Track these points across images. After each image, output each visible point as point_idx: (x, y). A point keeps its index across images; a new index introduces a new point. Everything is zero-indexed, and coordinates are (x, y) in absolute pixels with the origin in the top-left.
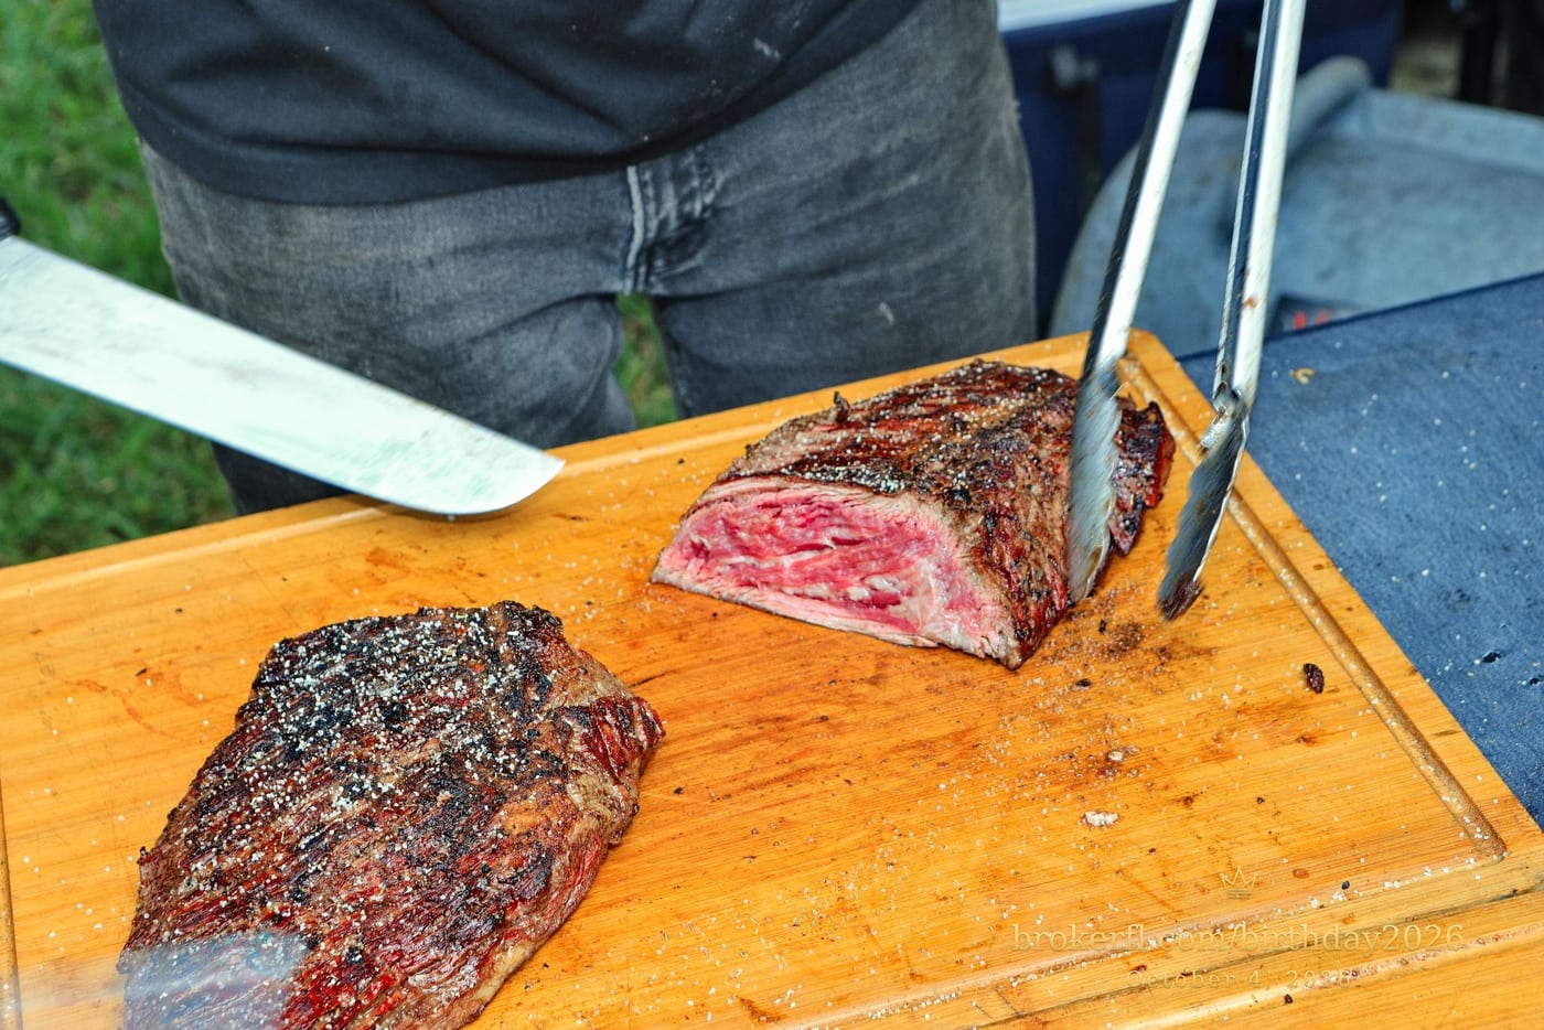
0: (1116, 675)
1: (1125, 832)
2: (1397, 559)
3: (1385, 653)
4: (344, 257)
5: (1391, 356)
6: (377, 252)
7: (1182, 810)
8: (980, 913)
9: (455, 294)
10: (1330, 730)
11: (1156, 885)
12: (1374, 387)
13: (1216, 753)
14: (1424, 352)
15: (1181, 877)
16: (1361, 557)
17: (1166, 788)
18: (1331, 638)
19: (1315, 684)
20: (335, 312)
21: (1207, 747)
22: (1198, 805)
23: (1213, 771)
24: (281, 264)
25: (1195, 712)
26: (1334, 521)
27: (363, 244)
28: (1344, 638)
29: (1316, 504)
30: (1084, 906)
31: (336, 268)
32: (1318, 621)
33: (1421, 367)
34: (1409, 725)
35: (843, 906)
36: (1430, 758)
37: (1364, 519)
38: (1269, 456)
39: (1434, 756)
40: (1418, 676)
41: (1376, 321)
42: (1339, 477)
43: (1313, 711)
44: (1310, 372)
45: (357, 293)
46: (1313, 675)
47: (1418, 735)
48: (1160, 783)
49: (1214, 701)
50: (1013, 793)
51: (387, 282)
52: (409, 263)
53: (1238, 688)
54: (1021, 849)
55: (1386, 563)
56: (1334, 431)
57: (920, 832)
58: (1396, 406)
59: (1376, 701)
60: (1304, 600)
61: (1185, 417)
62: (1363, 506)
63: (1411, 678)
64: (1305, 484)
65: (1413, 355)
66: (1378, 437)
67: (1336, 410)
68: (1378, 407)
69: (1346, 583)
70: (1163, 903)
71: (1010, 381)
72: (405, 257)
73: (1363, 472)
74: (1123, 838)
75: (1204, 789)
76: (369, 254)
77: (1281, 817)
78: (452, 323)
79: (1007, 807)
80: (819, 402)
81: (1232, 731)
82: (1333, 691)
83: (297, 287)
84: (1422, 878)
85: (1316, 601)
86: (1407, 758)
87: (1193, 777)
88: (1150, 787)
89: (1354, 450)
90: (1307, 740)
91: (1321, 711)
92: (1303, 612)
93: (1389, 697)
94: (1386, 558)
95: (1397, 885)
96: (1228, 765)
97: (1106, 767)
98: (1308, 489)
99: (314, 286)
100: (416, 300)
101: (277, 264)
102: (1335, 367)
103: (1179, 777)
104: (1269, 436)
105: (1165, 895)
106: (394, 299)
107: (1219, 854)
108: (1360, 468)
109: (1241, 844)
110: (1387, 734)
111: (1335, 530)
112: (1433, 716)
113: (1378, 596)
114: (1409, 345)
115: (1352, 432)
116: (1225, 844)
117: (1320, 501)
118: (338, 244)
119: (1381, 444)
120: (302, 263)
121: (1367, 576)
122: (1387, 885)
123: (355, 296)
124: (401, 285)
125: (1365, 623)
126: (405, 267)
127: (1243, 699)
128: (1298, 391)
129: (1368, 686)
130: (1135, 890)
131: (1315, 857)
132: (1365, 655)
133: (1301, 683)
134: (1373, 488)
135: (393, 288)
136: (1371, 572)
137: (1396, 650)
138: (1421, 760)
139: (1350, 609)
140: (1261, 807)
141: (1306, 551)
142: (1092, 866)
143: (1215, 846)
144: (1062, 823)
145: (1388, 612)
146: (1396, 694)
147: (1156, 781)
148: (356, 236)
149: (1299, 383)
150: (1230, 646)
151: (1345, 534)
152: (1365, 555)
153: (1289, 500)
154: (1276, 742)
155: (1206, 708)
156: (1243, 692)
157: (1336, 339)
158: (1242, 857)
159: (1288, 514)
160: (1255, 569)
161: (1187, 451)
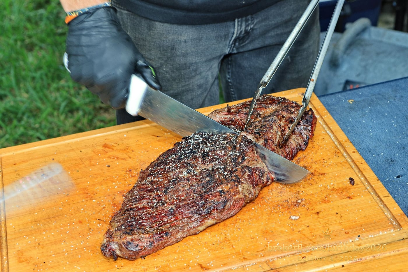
1: (301, 221)
2: (375, 150)
3: (371, 175)
4: (165, 37)
5: (374, 97)
6: (173, 37)
7: (316, 216)
8: (262, 242)
9: (189, 51)
10: (356, 195)
11: (309, 236)
12: (370, 105)
13: (325, 201)
14: (382, 96)
15: (315, 233)
16: (365, 150)
17: (312, 210)
18: (357, 171)
19: (352, 183)
20: (159, 52)
21: (323, 199)
22: (320, 214)
23: (325, 205)
24: (148, 38)
25: (320, 190)
26: (358, 140)
27: (170, 35)
28: (360, 171)
29: (354, 135)
30: (289, 240)
31: (162, 40)
32: (353, 166)
33: (382, 100)
34: (377, 194)
35: (226, 240)
36: (382, 203)
37: (366, 140)
38: (341, 122)
39: (383, 202)
40: (379, 181)
41: (370, 87)
42: (360, 128)
43: (351, 190)
44: (353, 101)
45: (166, 47)
46: (352, 181)
47: (379, 197)
48: (311, 209)
49: (325, 187)
50: (272, 210)
51: (174, 45)
52: (180, 41)
53: (332, 184)
54: (273, 225)
55: (372, 151)
56: (359, 116)
57: (247, 220)
58: (375, 110)
59: (368, 188)
60: (350, 161)
61: (319, 112)
62: (366, 136)
63: (378, 182)
64: (351, 130)
65: (380, 96)
66: (370, 118)
67: (359, 110)
68: (371, 110)
69: (361, 157)
70: (311, 240)
71: (273, 101)
72: (179, 39)
73: (366, 127)
74: (300, 223)
75: (322, 210)
76: (171, 37)
77: (342, 218)
78: (187, 58)
79: (270, 214)
81: (330, 195)
82: (357, 185)
83: (151, 44)
84: (379, 235)
85: (353, 161)
86: (376, 203)
87: (319, 207)
88: (308, 209)
89: (364, 121)
90: (349, 198)
91: (353, 190)
92: (349, 164)
93: (371, 187)
94: (372, 150)
95: (372, 236)
96: (329, 204)
97: (297, 204)
98: (351, 131)
99: (156, 44)
100: (180, 51)
101: (147, 38)
102: (359, 99)
103: (316, 207)
104: (342, 117)
105: (311, 238)
106: (175, 50)
107: (326, 227)
108: (365, 126)
109: (332, 225)
110: (371, 196)
111: (358, 142)
112: (383, 192)
113: (369, 160)
114: (379, 94)
115: (364, 117)
116: (327, 225)
117: (355, 135)
118: (164, 34)
119: (371, 120)
120: (154, 38)
121: (367, 155)
122: (370, 236)
123: (165, 48)
124: (177, 46)
125: (365, 167)
126: (179, 42)
127: (333, 187)
128: (349, 105)
129: (366, 184)
130: (303, 237)
131: (351, 229)
132: (365, 175)
133: (348, 183)
134: (369, 131)
135: (175, 47)
136: (368, 154)
137: (374, 174)
138: (379, 203)
139: (362, 163)
140: (337, 215)
141: (350, 148)
142: (292, 230)
143: (325, 225)
144: (284, 219)
145: (372, 164)
146: (373, 186)
147: (310, 208)
148: (168, 32)
149: (350, 103)
150: (330, 173)
151: (361, 144)
152: (366, 149)
153: (346, 134)
154: (341, 198)
155: (323, 189)
156: (333, 185)
157: (360, 92)
158: (332, 228)
159: (346, 138)
160: (337, 152)
161: (320, 121)
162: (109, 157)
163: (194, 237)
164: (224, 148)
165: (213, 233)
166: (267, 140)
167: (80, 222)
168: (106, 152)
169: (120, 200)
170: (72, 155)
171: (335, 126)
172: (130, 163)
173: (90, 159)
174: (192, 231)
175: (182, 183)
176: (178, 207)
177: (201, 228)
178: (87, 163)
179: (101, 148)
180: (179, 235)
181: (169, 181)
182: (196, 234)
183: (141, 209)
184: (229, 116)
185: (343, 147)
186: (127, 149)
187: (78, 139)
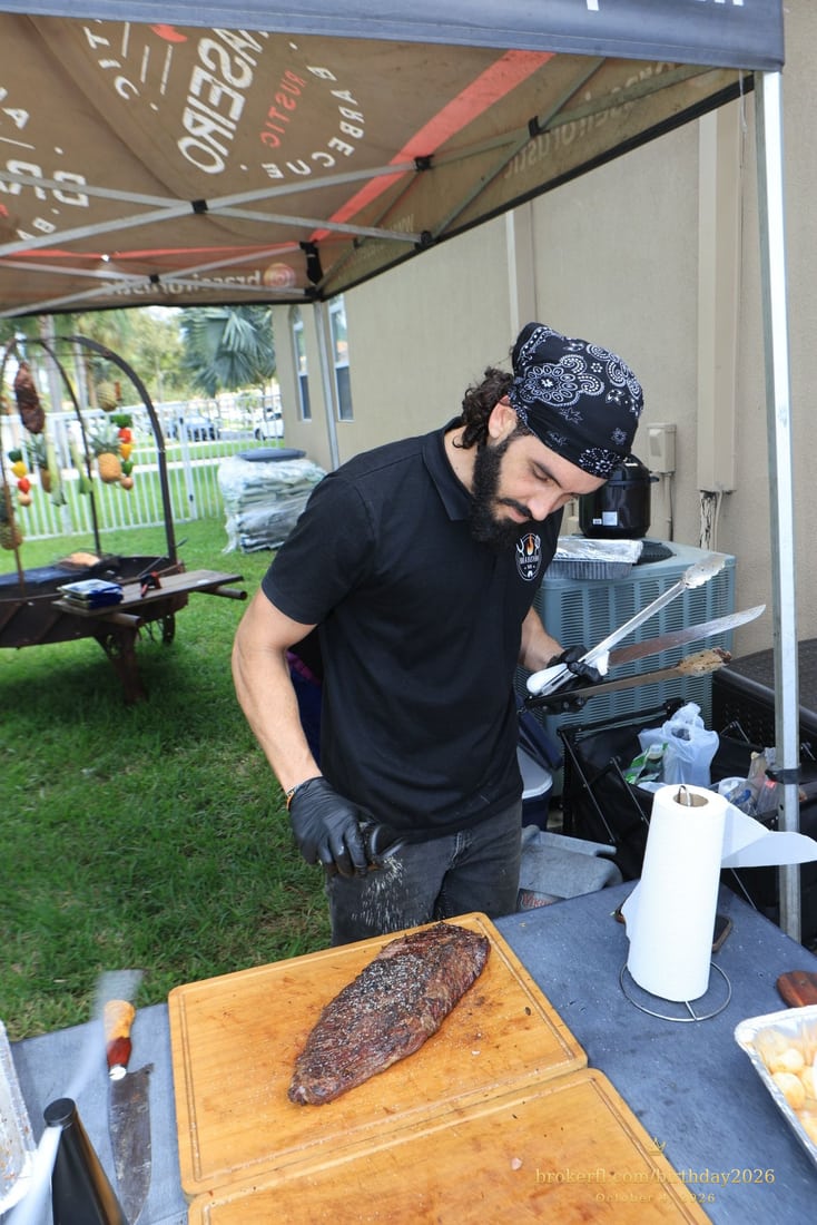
0: (478, 1012)
1: (482, 1057)
2: (547, 977)
3: (545, 1003)
5: (545, 920)
7: (496, 1050)
8: (445, 1081)
10: (531, 1026)
11: (490, 1072)
12: (541, 928)
13: (504, 1033)
14: (552, 919)
15: (496, 1069)
16: (538, 976)
17: (492, 1043)
18: (532, 999)
19: (528, 1013)
21: (502, 1032)
22: (501, 1048)
23: (504, 1038)
25: (499, 1021)
28: (535, 999)
32: (529, 996)
33: (552, 922)
34: (552, 1023)
35: (410, 1080)
36: (556, 1032)
37: (539, 966)
39: (558, 1031)
40: (553, 1009)
41: (541, 909)
42: (532, 954)
43: (528, 1020)
44: (525, 924)
46: (528, 1009)
47: (555, 1027)
48: (490, 1042)
49: (504, 1018)
50: (453, 1046)
53: (509, 1014)
55: (544, 978)
56: (531, 940)
57: (430, 1058)
58: (546, 933)
59: (544, 1018)
60: (526, 990)
61: (494, 939)
62: (537, 962)
63: (551, 1010)
66: (542, 942)
67: (531, 934)
68: (542, 933)
69: (536, 984)
70: (492, 1077)
71: (450, 930)
73: (539, 952)
75: (501, 1044)
77: (521, 1051)
79: (452, 1049)
80: (400, 935)
81: (508, 1027)
82: (533, 1015)
84: (555, 1067)
85: (528, 989)
86: (551, 1032)
87: (499, 1040)
88: (488, 1043)
89: (536, 945)
90: (527, 1029)
91: (530, 1020)
92: (525, 992)
93: (546, 1016)
94: (545, 975)
95: (550, 1069)
96: (507, 1036)
97: (477, 1038)
102: (531, 922)
103: (495, 1040)
105: (492, 1074)
107: (505, 1062)
108: (538, 950)
109: (511, 1059)
110: (547, 1026)
111: (532, 969)
112: (558, 1021)
113: (544, 987)
114: (549, 916)
115: (536, 940)
116: (507, 1059)
117: (528, 960)
119: (543, 944)
122: (548, 1069)
125: (539, 994)
127: (511, 1017)
128: (522, 929)
129: (541, 1012)
130: (485, 1073)
131: (530, 1062)
132: (541, 1005)
133: (525, 1013)
134: (541, 956)
136: (541, 980)
137: (548, 1003)
138: (554, 1033)
139: (537, 992)
140: (516, 1048)
141: (524, 973)
142: (473, 1067)
143: (504, 1059)
144: (465, 1055)
145: (546, 991)
146: (549, 1015)
149: (522, 927)
150: (507, 1002)
151: (535, 971)
152: (540, 975)
153: (521, 960)
154: (519, 1029)
155: (501, 1020)
156: (511, 1015)
157: (531, 914)
158: (511, 1063)
159: (520, 965)
160: (513, 980)
161: (495, 948)
162: (290, 992)
163: (377, 1078)
164: (406, 981)
165: (397, 1073)
166: (445, 969)
167: (264, 1065)
168: (286, 987)
169: (302, 1039)
170: (254, 990)
171: (510, 953)
172: (312, 998)
173: (271, 995)
174: (377, 1070)
175: (366, 1018)
176: (362, 1045)
177: (386, 1066)
178: (268, 999)
179: (282, 983)
180: (364, 1076)
181: (353, 1018)
182: (380, 1073)
183: (327, 1049)
184: (406, 946)
185: (519, 975)
186: (307, 983)
187: (259, 973)
